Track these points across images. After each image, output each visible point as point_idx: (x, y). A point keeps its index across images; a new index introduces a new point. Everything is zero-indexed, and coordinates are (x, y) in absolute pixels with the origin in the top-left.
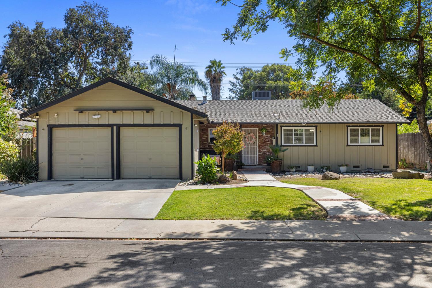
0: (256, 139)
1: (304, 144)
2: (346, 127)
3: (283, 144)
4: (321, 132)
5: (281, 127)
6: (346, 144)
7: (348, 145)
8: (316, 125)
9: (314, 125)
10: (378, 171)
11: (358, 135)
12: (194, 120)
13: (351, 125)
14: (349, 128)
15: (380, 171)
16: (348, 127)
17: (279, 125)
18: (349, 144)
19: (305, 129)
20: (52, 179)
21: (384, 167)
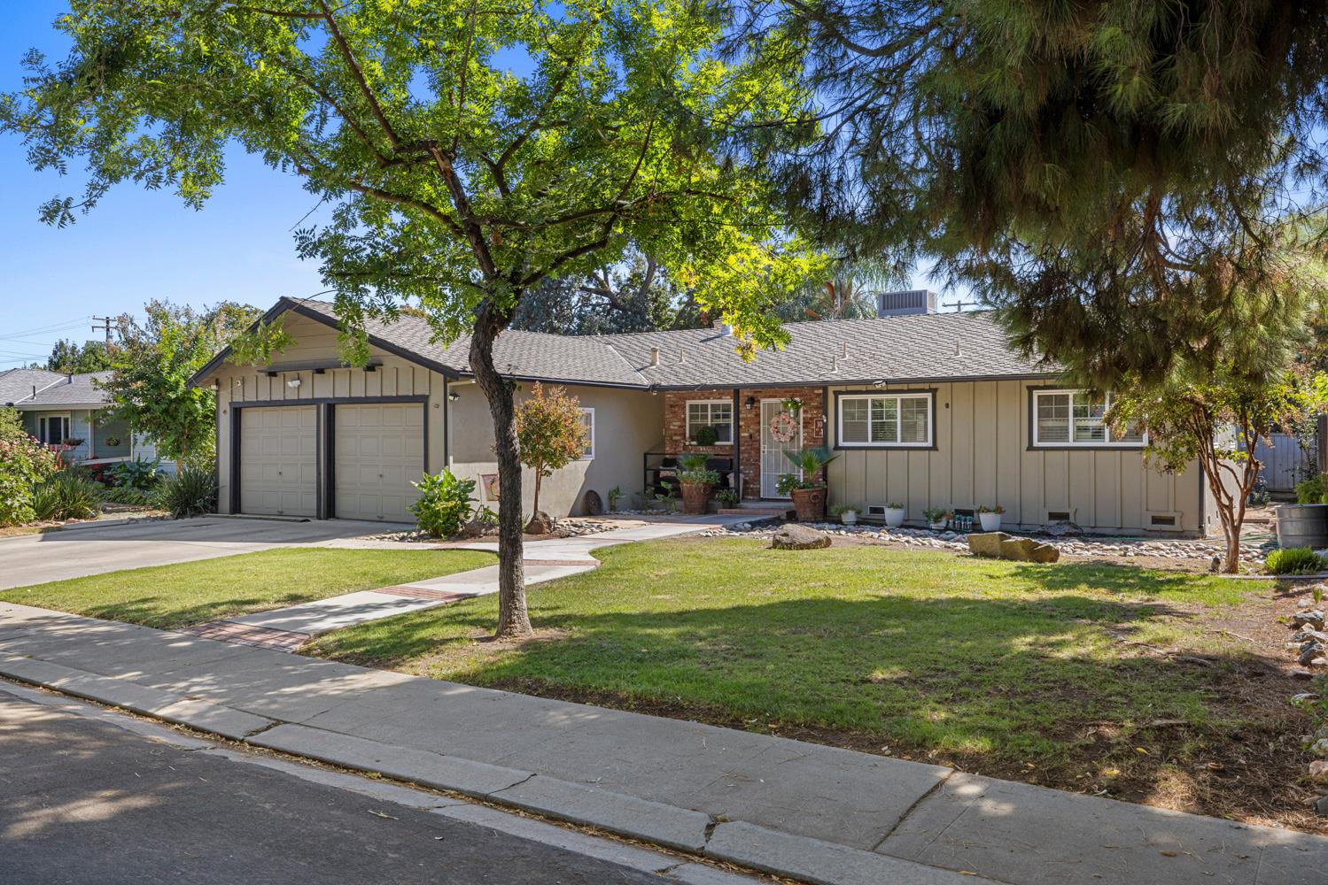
0: (798, 429)
1: (899, 444)
2: (1025, 392)
3: (841, 443)
4: (947, 406)
5: (837, 394)
6: (1025, 444)
7: (1031, 448)
8: (934, 386)
9: (926, 386)
10: (1134, 532)
11: (1063, 414)
12: (449, 385)
13: (1041, 383)
14: (1036, 394)
15: (1141, 532)
16: (1031, 389)
17: (831, 390)
18: (1036, 443)
19: (902, 400)
20: (240, 512)
21: (1156, 520)
